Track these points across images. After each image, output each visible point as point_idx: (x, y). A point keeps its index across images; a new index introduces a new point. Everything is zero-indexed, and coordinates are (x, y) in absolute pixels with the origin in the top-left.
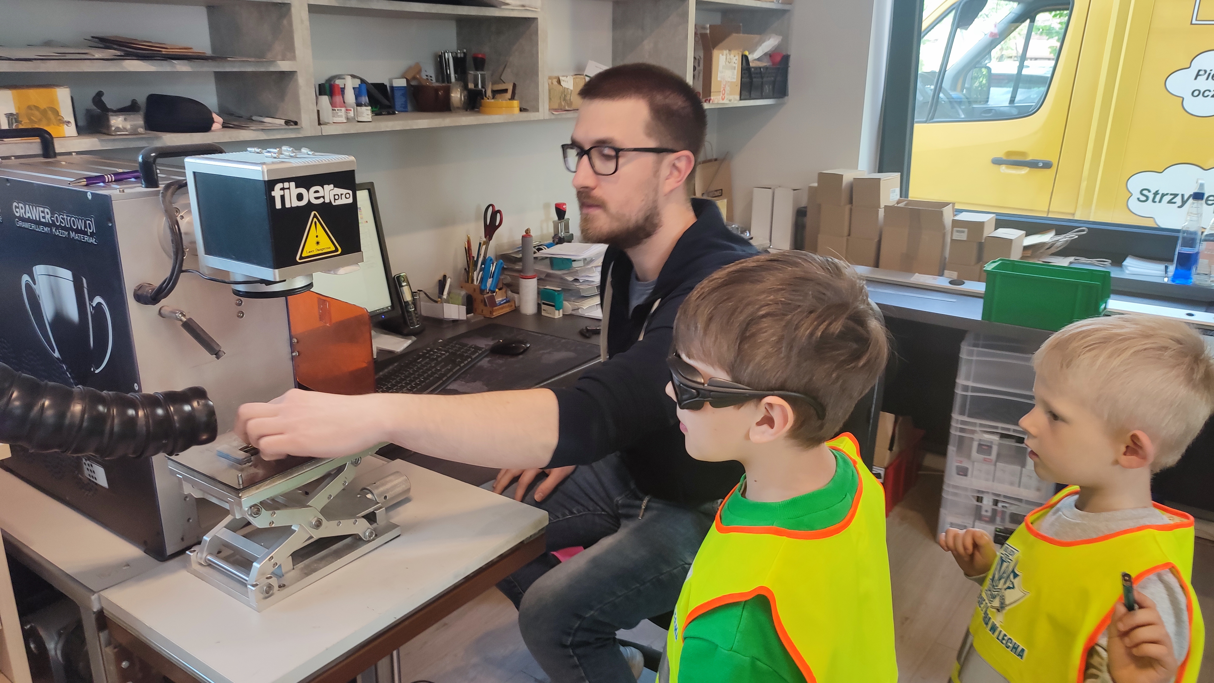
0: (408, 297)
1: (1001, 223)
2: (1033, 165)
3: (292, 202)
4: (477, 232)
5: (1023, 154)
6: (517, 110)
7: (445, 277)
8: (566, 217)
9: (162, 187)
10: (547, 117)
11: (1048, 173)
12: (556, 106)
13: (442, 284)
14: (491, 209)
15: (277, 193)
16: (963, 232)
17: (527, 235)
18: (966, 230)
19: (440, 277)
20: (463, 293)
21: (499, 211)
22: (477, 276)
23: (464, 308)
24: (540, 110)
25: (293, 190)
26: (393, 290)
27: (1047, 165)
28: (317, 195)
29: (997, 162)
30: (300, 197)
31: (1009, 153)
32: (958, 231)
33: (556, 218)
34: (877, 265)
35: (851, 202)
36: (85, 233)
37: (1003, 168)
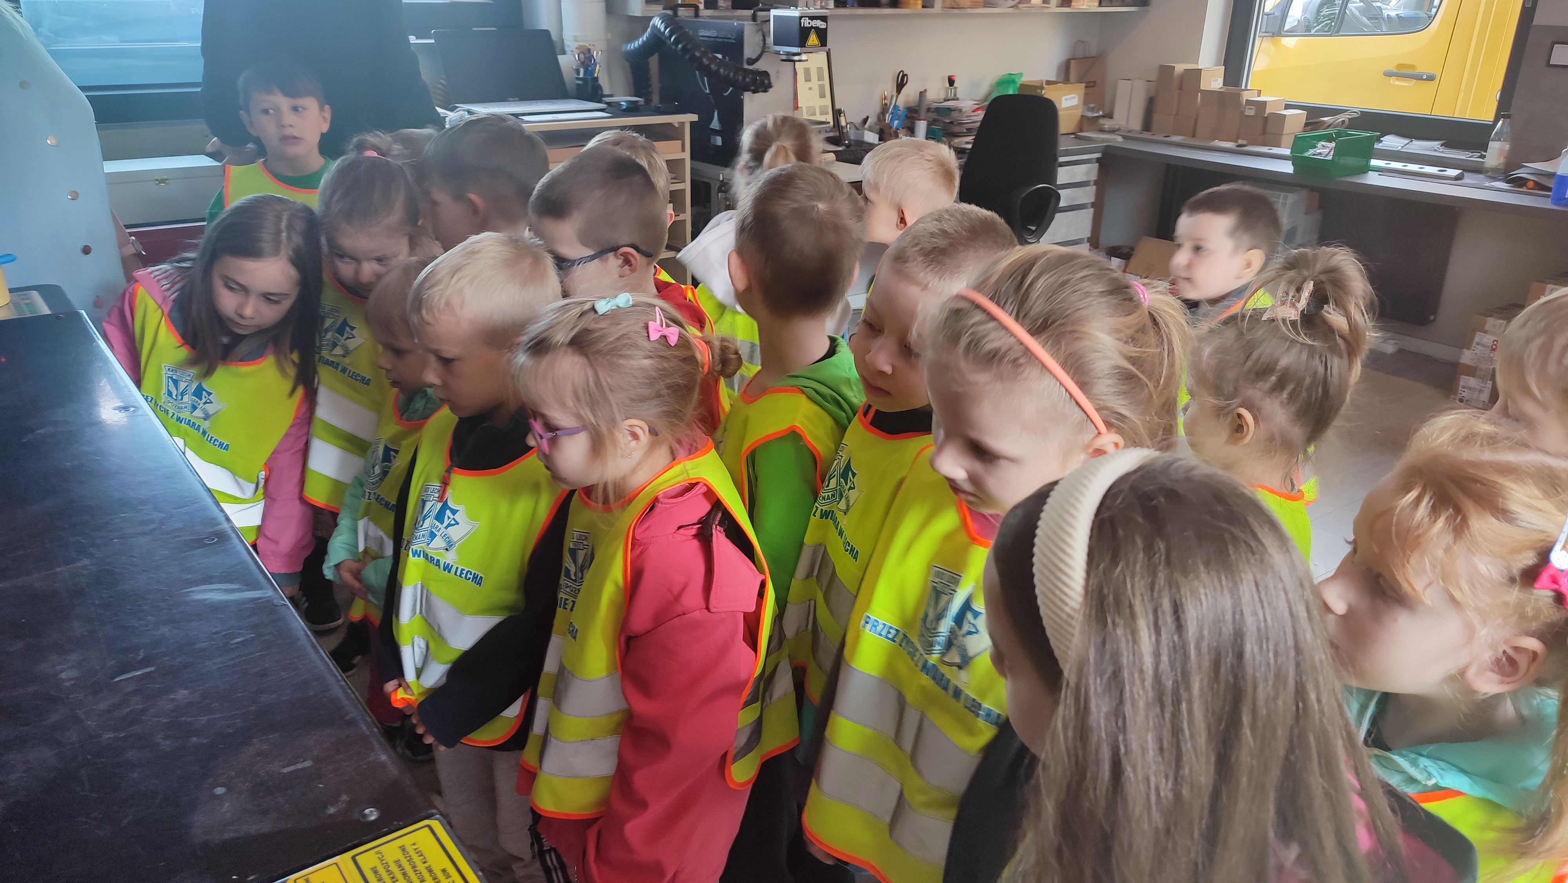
0: (843, 123)
2: (1419, 78)
3: (807, 25)
4: (889, 88)
5: (1412, 67)
6: (920, 6)
7: (868, 117)
8: (955, 85)
10: (940, 12)
11: (1432, 86)
12: (948, 5)
13: (865, 120)
14: (901, 73)
15: (802, 21)
16: (1251, 109)
17: (922, 94)
18: (1254, 107)
19: (865, 117)
20: (878, 127)
21: (906, 75)
22: (888, 117)
23: (877, 136)
24: (935, 6)
25: (808, 20)
26: (835, 117)
27: (1431, 78)
28: (815, 23)
29: (1388, 74)
30: (809, 23)
31: (1399, 66)
33: (947, 85)
35: (1181, 89)
37: (1395, 82)
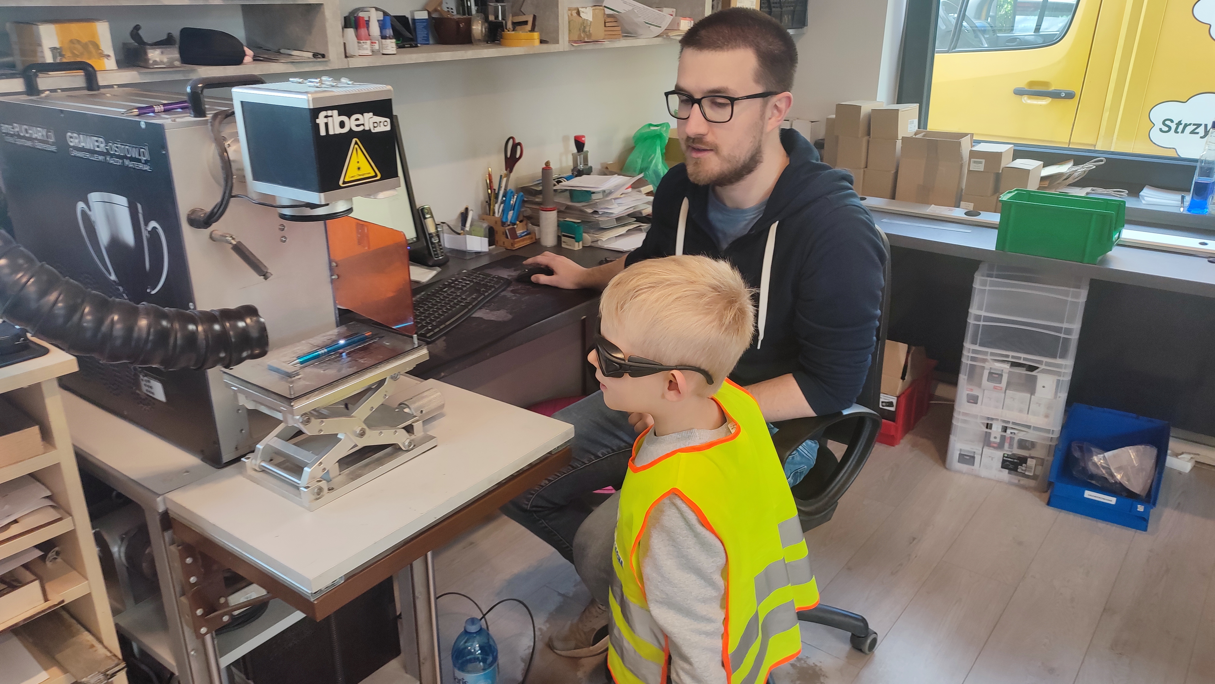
0: (431, 229)
1: (1018, 154)
2: (1055, 95)
3: (335, 130)
4: (497, 164)
5: (1046, 84)
6: (537, 42)
7: (467, 209)
8: (585, 149)
9: (209, 116)
10: (567, 49)
11: (1071, 104)
12: (576, 38)
13: (464, 216)
14: (511, 142)
15: (321, 120)
16: (981, 163)
17: (547, 169)
18: (983, 161)
19: (462, 209)
20: (485, 225)
21: (519, 144)
22: (498, 208)
23: (486, 240)
24: (560, 41)
25: (336, 118)
26: (418, 222)
27: (1070, 96)
28: (358, 123)
29: (1019, 92)
30: (342, 125)
31: (1032, 83)
32: (975, 162)
33: (575, 150)
34: (893, 197)
35: (869, 134)
36: (139, 161)
37: (1026, 100)
